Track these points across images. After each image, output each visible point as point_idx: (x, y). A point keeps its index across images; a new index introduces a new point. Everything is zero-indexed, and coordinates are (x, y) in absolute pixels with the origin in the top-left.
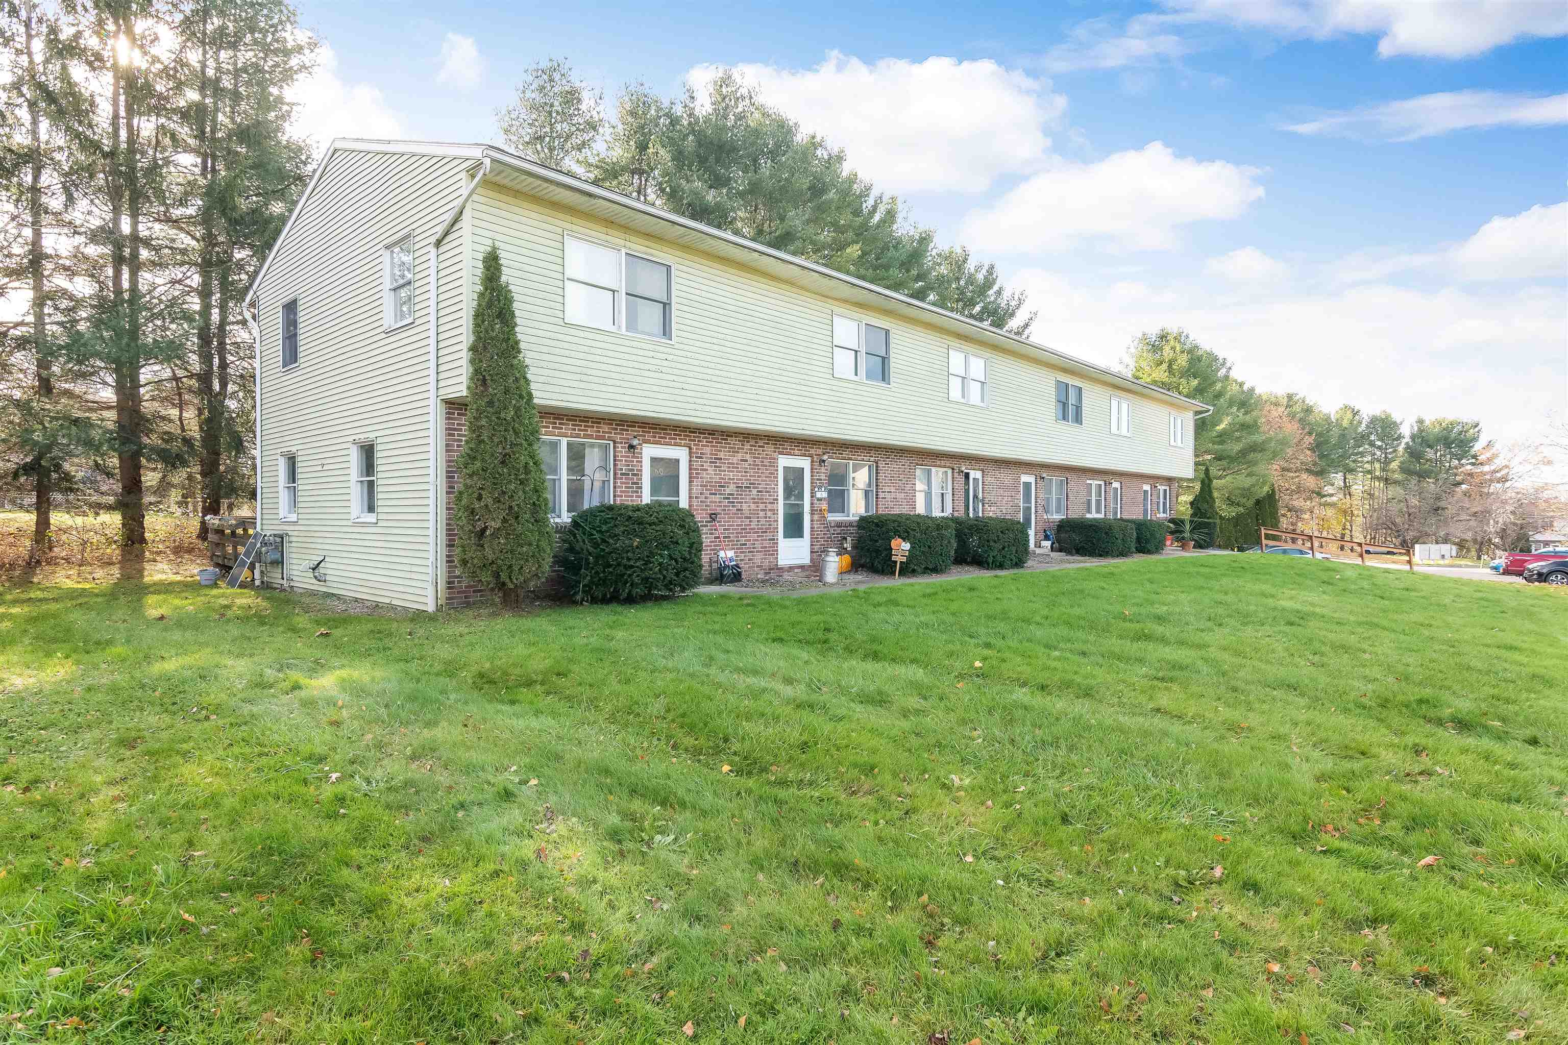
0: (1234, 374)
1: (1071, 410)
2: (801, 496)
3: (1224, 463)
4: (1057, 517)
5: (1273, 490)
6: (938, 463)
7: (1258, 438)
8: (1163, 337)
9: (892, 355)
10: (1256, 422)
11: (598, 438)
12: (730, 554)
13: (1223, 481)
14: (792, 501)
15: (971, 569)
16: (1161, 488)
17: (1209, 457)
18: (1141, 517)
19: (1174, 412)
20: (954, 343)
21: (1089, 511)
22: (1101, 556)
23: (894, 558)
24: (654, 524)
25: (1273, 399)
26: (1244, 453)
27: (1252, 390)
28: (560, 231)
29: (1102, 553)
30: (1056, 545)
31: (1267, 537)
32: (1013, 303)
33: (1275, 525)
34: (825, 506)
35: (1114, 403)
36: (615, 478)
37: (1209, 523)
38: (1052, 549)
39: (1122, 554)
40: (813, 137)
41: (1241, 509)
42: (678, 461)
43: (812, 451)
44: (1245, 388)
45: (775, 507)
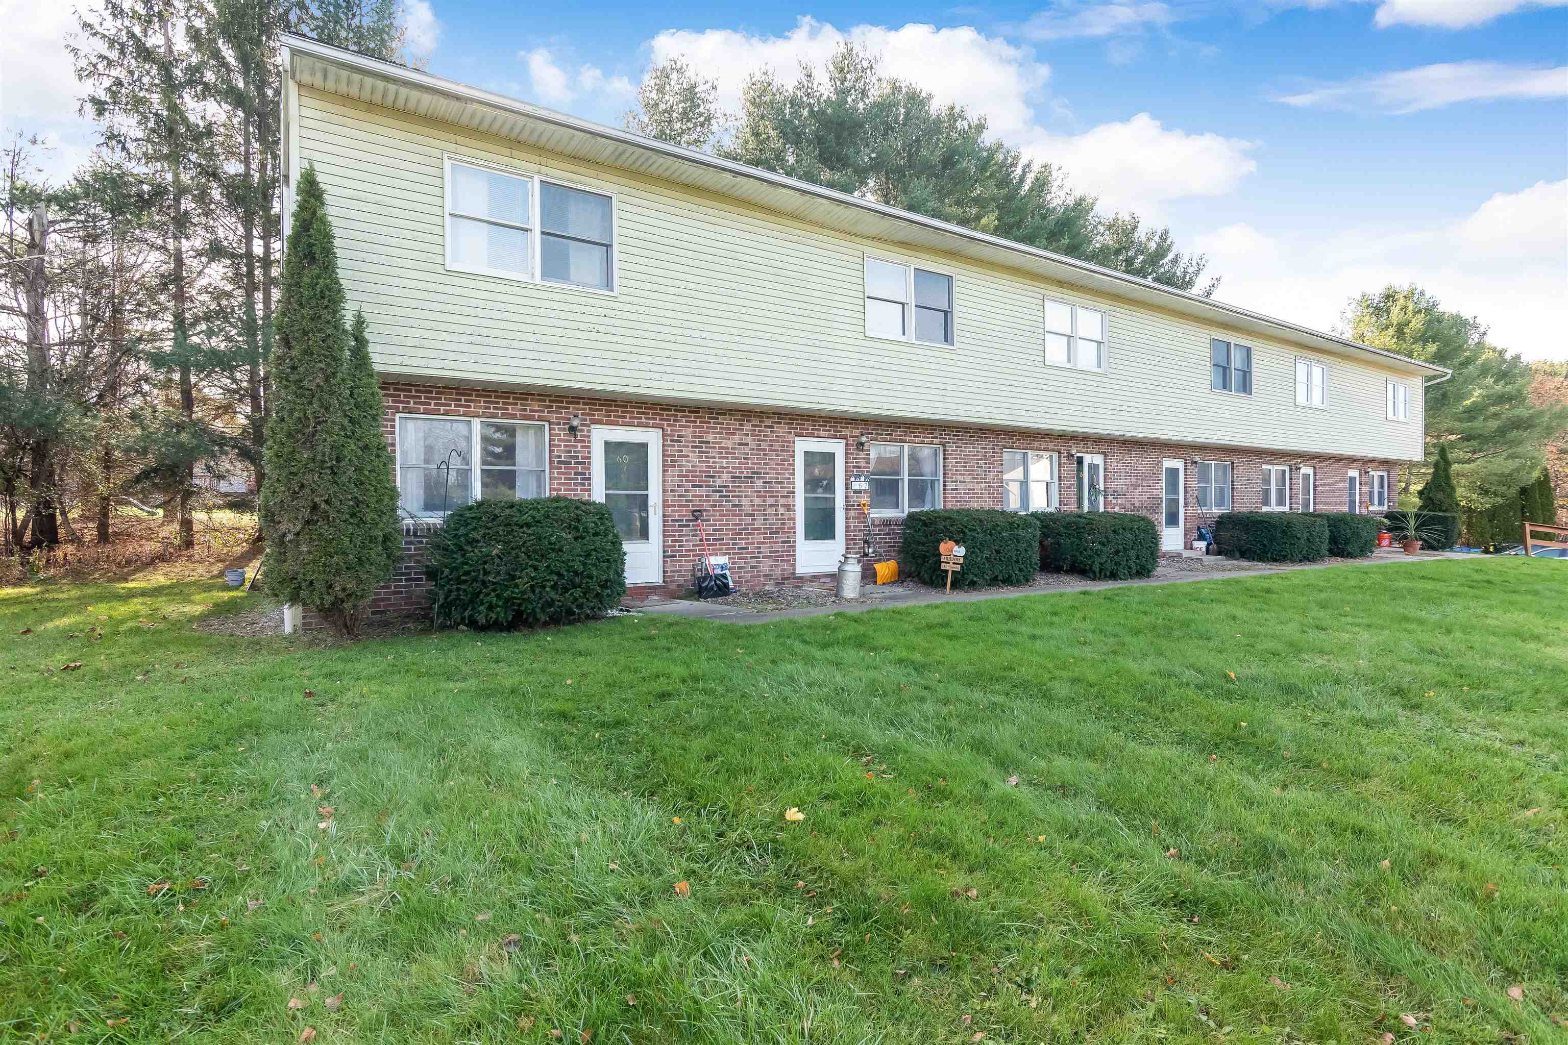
0: (1490, 340)
1: (1234, 377)
2: (831, 488)
3: (1474, 443)
4: (1217, 511)
5: (1546, 476)
6: (1037, 445)
7: (1521, 412)
8: (1390, 297)
9: (956, 308)
10: (1519, 391)
11: (523, 417)
12: (722, 560)
13: (1472, 466)
14: (820, 493)
15: (1068, 579)
16: (1376, 474)
17: (1453, 437)
18: (1346, 510)
19: (1393, 378)
20: (1054, 292)
21: (1266, 502)
22: (1275, 560)
23: (943, 567)
24: (528, 525)
25: (1547, 368)
26: (1502, 431)
27: (1517, 357)
28: (438, 153)
29: (1279, 558)
30: (1214, 547)
31: (1535, 535)
32: (1190, 270)
33: (1549, 519)
34: (865, 499)
35: (1301, 368)
36: (551, 468)
37: (1446, 518)
38: (1208, 552)
39: (1309, 557)
40: (952, 108)
41: (1500, 500)
42: (645, 446)
43: (846, 432)
44: (1508, 356)
45: (791, 502)
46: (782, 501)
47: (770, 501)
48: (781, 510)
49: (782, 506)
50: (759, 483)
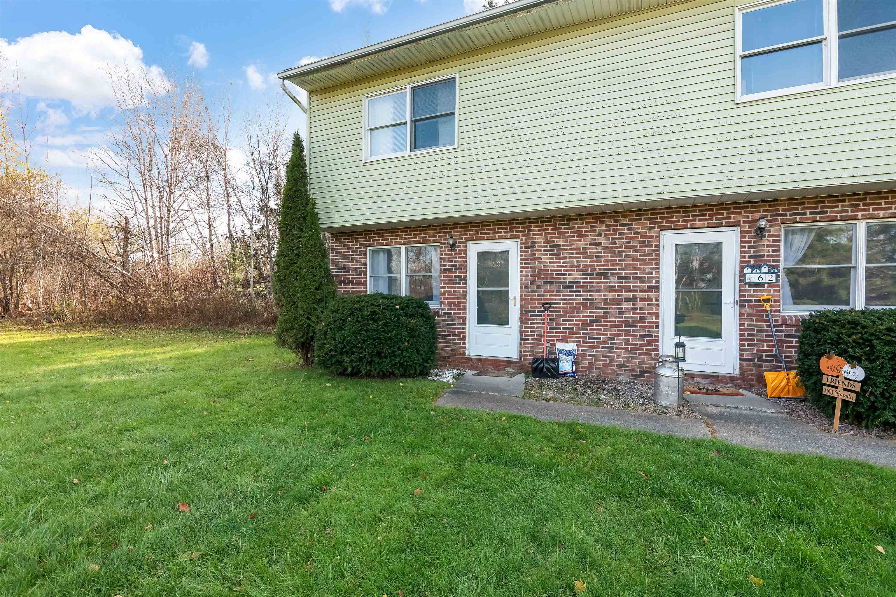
2: (717, 282)
12: (571, 347)
23: (827, 391)
36: (440, 273)
42: (507, 253)
43: (740, 218)
45: (653, 295)
46: (640, 295)
47: (625, 295)
48: (639, 304)
49: (641, 300)
50: (614, 279)
